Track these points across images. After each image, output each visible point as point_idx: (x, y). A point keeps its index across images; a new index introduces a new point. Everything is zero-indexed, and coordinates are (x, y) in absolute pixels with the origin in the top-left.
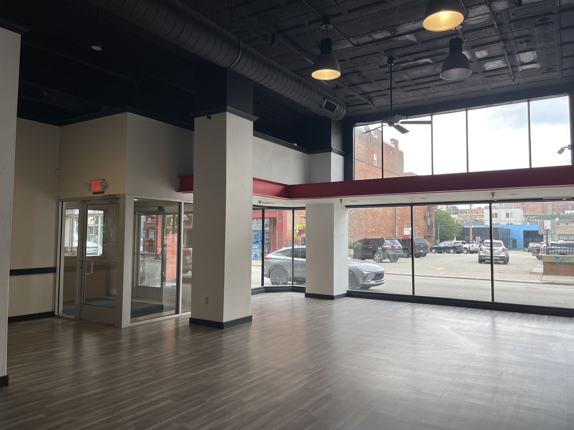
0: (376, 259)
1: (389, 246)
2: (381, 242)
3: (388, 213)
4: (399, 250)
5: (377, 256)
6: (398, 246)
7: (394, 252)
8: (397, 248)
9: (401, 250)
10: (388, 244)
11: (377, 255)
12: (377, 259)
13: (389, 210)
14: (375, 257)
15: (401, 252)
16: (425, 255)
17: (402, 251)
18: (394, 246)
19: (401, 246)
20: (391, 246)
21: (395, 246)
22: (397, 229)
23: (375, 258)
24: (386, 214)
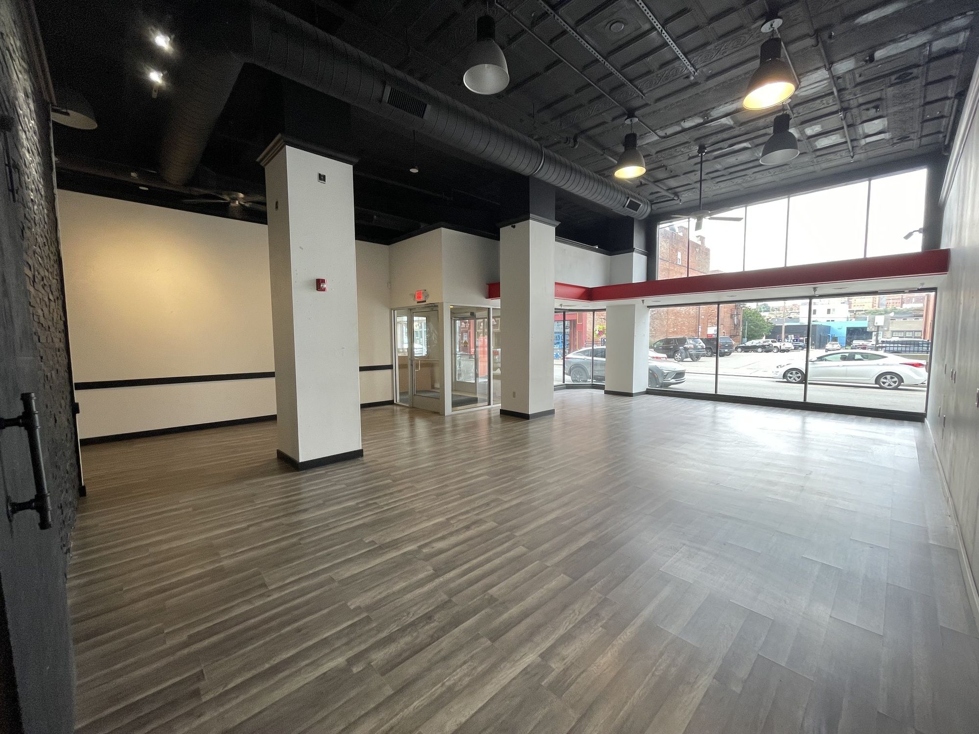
1: (691, 346)
2: (682, 341)
3: (692, 312)
4: (701, 349)
6: (700, 346)
7: (697, 351)
10: (690, 344)
11: (678, 354)
12: (678, 358)
13: (693, 310)
14: (677, 356)
16: (730, 354)
17: (705, 350)
18: (697, 345)
19: (704, 346)
20: (693, 346)
22: (700, 329)
23: (676, 358)
24: (689, 313)
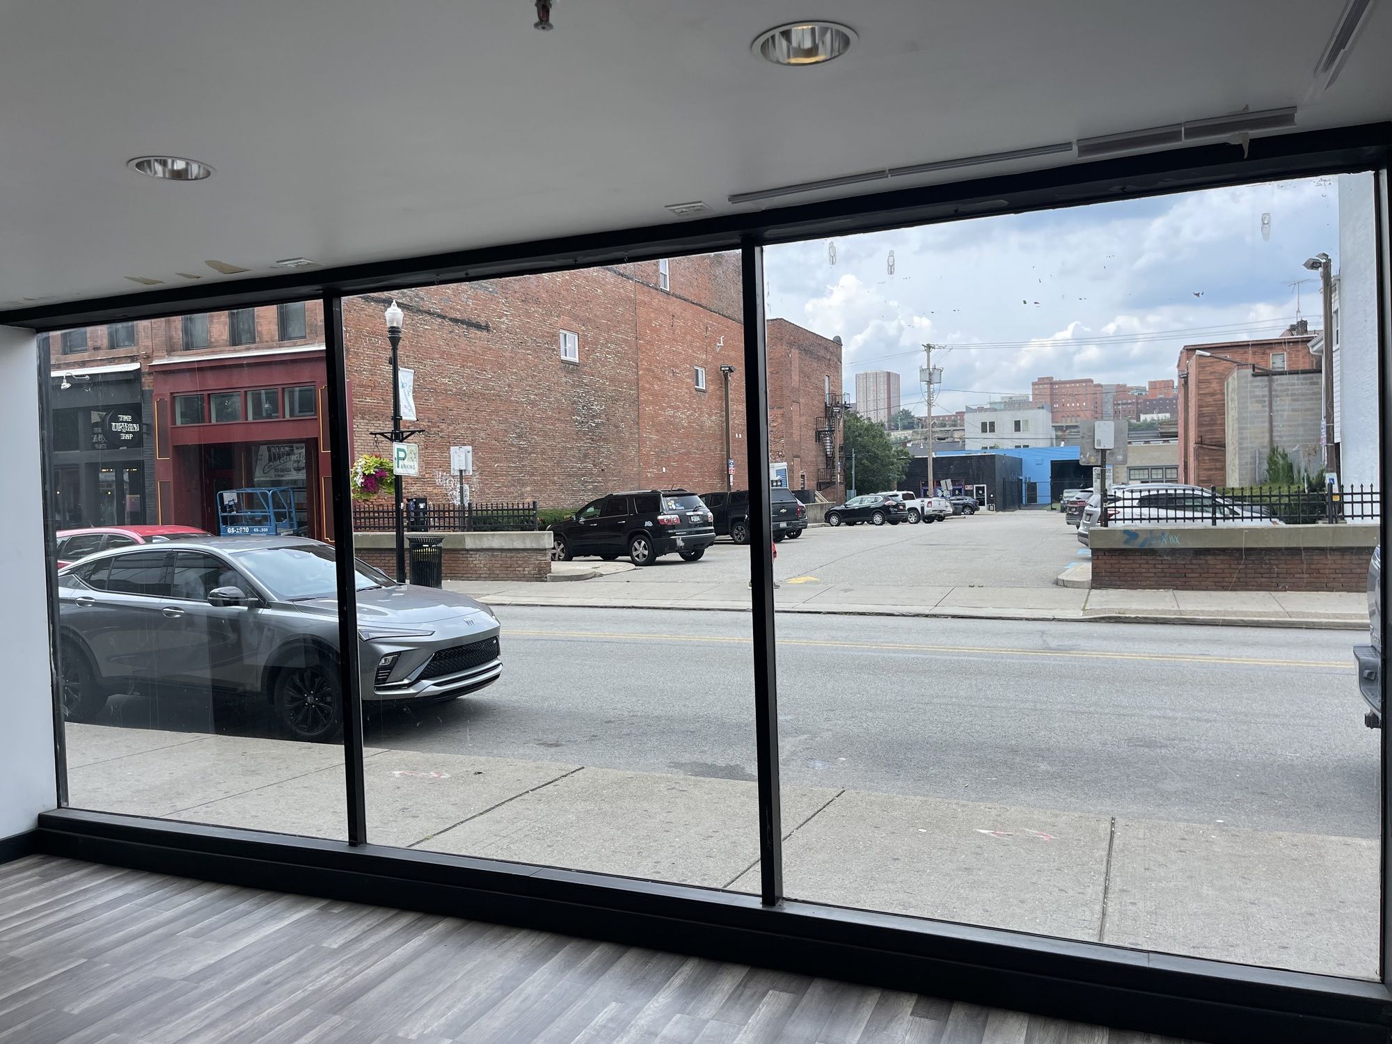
0: (638, 556)
1: (673, 516)
2: (651, 503)
3: (708, 423)
4: (701, 525)
5: (640, 549)
6: (698, 515)
7: (690, 533)
8: (696, 519)
9: (710, 524)
10: (670, 511)
11: (640, 543)
12: (640, 556)
13: (710, 416)
14: (636, 550)
15: (711, 531)
17: (712, 528)
18: (688, 514)
19: (710, 514)
20: (678, 517)
21: (690, 516)
22: (731, 467)
23: (635, 554)
24: (702, 427)
